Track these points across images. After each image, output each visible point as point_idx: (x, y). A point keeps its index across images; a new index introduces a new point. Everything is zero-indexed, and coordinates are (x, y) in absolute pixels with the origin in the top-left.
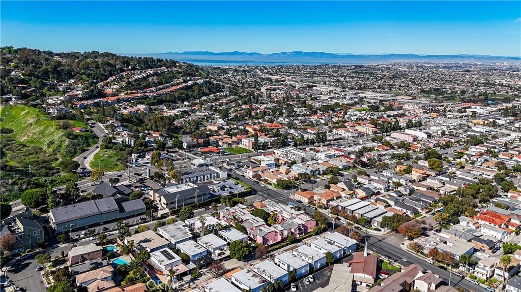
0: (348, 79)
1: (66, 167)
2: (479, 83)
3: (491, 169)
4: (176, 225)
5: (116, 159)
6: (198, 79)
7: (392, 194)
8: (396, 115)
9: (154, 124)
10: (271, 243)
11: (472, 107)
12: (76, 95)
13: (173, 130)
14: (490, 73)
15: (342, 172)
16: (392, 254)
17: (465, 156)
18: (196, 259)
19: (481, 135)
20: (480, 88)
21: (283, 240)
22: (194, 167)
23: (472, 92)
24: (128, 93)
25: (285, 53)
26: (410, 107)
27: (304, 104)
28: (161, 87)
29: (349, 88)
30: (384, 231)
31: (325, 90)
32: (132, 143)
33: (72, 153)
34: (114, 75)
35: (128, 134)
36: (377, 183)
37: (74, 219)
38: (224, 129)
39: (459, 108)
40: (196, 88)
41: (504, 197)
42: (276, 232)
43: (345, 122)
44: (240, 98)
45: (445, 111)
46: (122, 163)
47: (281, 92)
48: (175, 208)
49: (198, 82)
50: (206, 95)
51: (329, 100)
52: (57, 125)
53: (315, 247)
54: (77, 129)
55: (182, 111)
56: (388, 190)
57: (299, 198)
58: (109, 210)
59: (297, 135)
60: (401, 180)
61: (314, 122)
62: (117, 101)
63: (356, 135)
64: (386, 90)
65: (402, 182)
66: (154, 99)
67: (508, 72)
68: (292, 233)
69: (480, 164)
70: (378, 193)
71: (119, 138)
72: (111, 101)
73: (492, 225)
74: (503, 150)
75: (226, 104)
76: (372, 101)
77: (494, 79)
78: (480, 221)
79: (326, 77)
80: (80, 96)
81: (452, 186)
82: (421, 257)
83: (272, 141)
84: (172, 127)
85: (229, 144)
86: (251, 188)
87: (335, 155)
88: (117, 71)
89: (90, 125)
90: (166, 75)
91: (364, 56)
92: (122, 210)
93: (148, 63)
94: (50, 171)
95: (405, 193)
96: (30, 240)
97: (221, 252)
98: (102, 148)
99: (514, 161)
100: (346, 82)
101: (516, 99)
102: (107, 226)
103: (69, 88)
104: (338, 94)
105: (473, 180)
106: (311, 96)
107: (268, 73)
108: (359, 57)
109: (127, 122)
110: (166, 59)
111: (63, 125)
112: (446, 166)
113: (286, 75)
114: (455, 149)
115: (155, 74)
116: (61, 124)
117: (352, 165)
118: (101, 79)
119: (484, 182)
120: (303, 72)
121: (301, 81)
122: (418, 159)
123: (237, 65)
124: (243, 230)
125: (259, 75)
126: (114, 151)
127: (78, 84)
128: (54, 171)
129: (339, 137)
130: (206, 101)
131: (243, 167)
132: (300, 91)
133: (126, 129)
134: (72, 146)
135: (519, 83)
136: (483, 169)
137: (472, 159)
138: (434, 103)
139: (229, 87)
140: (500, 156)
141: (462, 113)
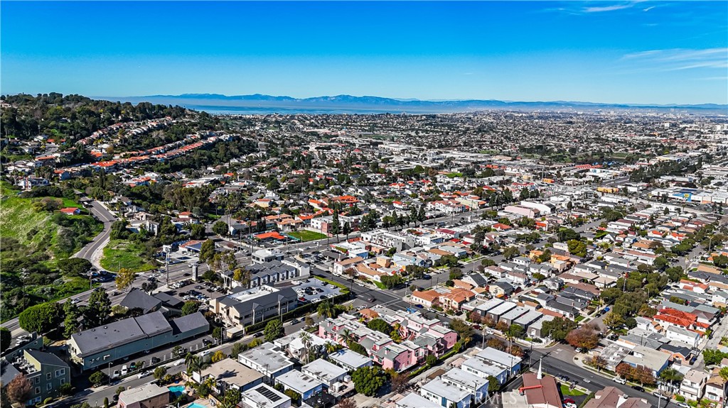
0: (421, 134)
1: (71, 268)
2: (588, 139)
3: (645, 252)
4: (263, 348)
5: (138, 254)
6: (222, 134)
7: (537, 290)
8: (500, 181)
9: (179, 201)
10: (403, 368)
11: (591, 170)
12: (52, 159)
13: (208, 210)
14: (598, 126)
15: (459, 262)
16: (567, 373)
17: (608, 236)
18: (309, 397)
19: (616, 207)
20: (592, 145)
21: (419, 363)
22: (257, 262)
23: (584, 151)
24: (126, 155)
25: (327, 98)
26: (514, 171)
27: (376, 168)
28: (170, 145)
29: (426, 146)
30: (546, 343)
31: (396, 149)
32: (156, 229)
33: (68, 246)
34: (100, 129)
35: (147, 216)
36: (514, 275)
37: (110, 347)
38: (277, 205)
39: (575, 171)
40: (221, 147)
41: (674, 288)
42: (409, 352)
43: (439, 192)
44: (285, 160)
45: (558, 175)
46: (149, 259)
47: (337, 152)
48: (250, 323)
49: (222, 137)
50: (236, 157)
51: (406, 162)
52: (37, 206)
53: (468, 369)
54: (70, 211)
55: (211, 181)
56: (529, 285)
57: (418, 300)
58: (158, 331)
59: (381, 212)
60: (542, 270)
61: (398, 193)
62: (115, 168)
63: (460, 210)
64: (475, 148)
65: (544, 273)
66: (166, 163)
67: (619, 124)
68: (430, 352)
69: (628, 245)
70: (519, 290)
71: (134, 222)
72: (107, 167)
73: (679, 326)
74: (650, 226)
75: (268, 169)
76: (462, 163)
77: (605, 133)
78: (661, 323)
79: (392, 131)
80: (58, 161)
81: (609, 277)
82: (606, 376)
83: (353, 221)
84: (206, 204)
85: (292, 227)
86: (348, 289)
87: (443, 239)
88: (103, 122)
89: (86, 203)
90: (175, 129)
91: (433, 103)
92: (176, 330)
93: (146, 111)
94: (46, 276)
95: (552, 288)
96: (50, 384)
97: (341, 385)
98: (113, 238)
99: (669, 240)
100: (420, 137)
101: (640, 159)
102: (157, 355)
103: (39, 149)
104: (414, 154)
105: (629, 267)
106: (380, 157)
107: (311, 125)
108: (427, 104)
109: (140, 197)
110: (170, 106)
111: (47, 205)
112: (591, 250)
113: (337, 128)
114: (590, 226)
115: (160, 127)
116: (44, 203)
117: (470, 252)
118: (81, 135)
119: (643, 269)
120: (359, 123)
121: (360, 136)
122: (552, 241)
124: (362, 350)
125: (299, 128)
126: (132, 242)
127: (50, 143)
128: (53, 275)
129: (438, 213)
130: (239, 166)
131: (325, 260)
132: (362, 150)
133: (141, 209)
134: (67, 236)
135: (637, 137)
136: (634, 252)
137: (617, 239)
138: (542, 165)
139: (266, 145)
140: (650, 234)
141: (581, 178)
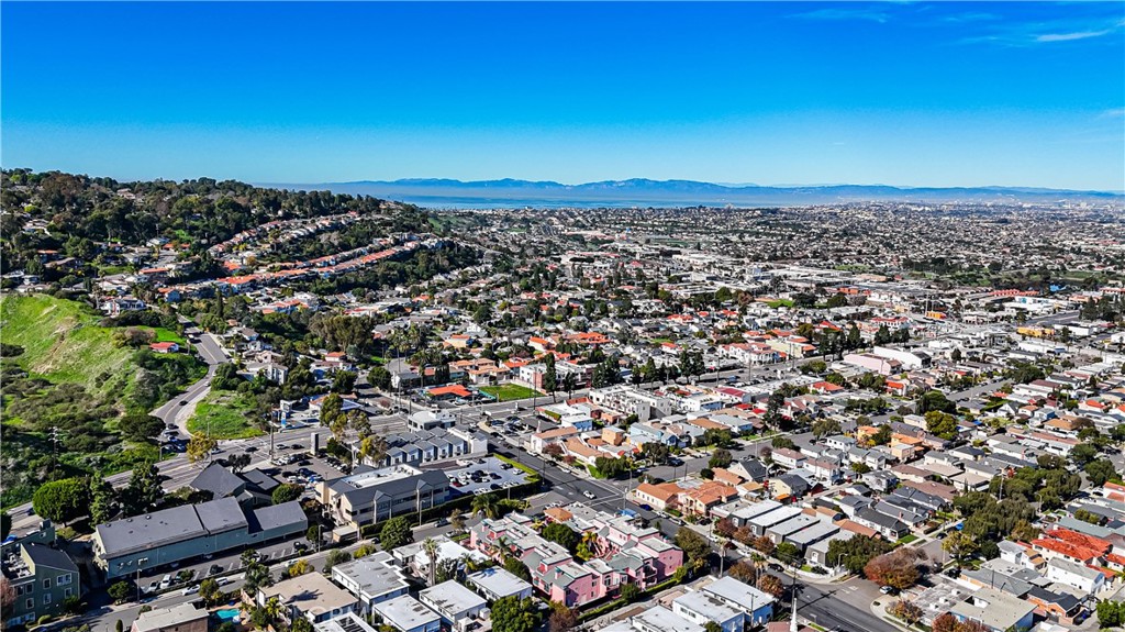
0: (747, 238)
1: (135, 429)
2: (1028, 247)
3: (1064, 436)
4: (373, 560)
5: (245, 411)
6: (427, 237)
7: (848, 491)
8: (854, 314)
9: (329, 336)
10: (583, 601)
11: (1017, 298)
12: (163, 272)
13: (370, 348)
14: (1052, 227)
15: (739, 441)
16: (852, 627)
17: (1006, 407)
19: (1038, 361)
20: (1032, 258)
21: (610, 595)
22: (415, 429)
23: (1015, 267)
24: (274, 267)
25: (611, 183)
26: (884, 299)
27: (654, 291)
28: (346, 254)
29: (749, 257)
30: (835, 574)
31: (699, 262)
32: (282, 377)
33: (148, 398)
34: (247, 229)
35: (273, 357)
36: (816, 465)
37: (149, 547)
38: (480, 345)
39: (988, 300)
40: (421, 256)
41: (1095, 496)
42: (594, 577)
43: (744, 330)
44: (517, 277)
45: (957, 306)
46: (257, 421)
47: (603, 266)
48: (370, 521)
49: (426, 243)
50: (443, 271)
51: (708, 282)
52: (118, 338)
53: (682, 610)
54: (163, 347)
55: (392, 307)
56: (840, 482)
57: (646, 499)
58: (226, 527)
59: (639, 358)
60: (868, 458)
61: (676, 329)
62: (251, 286)
63: (768, 359)
64: (830, 261)
65: (871, 462)
66: (331, 280)
67: (1090, 223)
68: (630, 579)
69: (1039, 423)
70: (819, 488)
71: (252, 366)
72: (238, 284)
73: (1072, 560)
74: (1088, 392)
75: (487, 291)
76: (799, 284)
77: (1062, 238)
78: (1044, 552)
79: (701, 233)
80: (172, 275)
81: (981, 473)
83: (584, 371)
84: (369, 341)
85: (492, 378)
86: (539, 477)
87: (723, 403)
88: (252, 220)
89: (191, 336)
90: (358, 229)
92: (254, 525)
93: (319, 203)
94: (99, 439)
95: (876, 487)
96: (49, 595)
97: (472, 622)
98: (215, 388)
99: (1113, 416)
100: (744, 243)
101: (1110, 282)
102: (220, 563)
103: (148, 258)
104: (727, 269)
105: (1025, 458)
106: (668, 273)
107: (576, 224)
108: (770, 191)
109: (269, 330)
110: (359, 196)
111: (133, 338)
112: (966, 429)
113: (615, 229)
114: (984, 389)
115: (335, 227)
116: (128, 335)
117: (760, 426)
118: (218, 238)
119: (1049, 464)
120: (650, 222)
121: (648, 241)
122: (905, 411)
123: (510, 207)
124: (522, 571)
125: (557, 229)
126: (241, 395)
127: (168, 249)
128: (109, 439)
129: (731, 362)
130: (444, 285)
131: (523, 429)
132: (644, 263)
133: (267, 347)
134: (149, 383)
135: (1116, 246)
136: (1046, 435)
137: (1020, 412)
138: (935, 289)
139: (493, 255)
140: (1082, 406)
141: (995, 311)
